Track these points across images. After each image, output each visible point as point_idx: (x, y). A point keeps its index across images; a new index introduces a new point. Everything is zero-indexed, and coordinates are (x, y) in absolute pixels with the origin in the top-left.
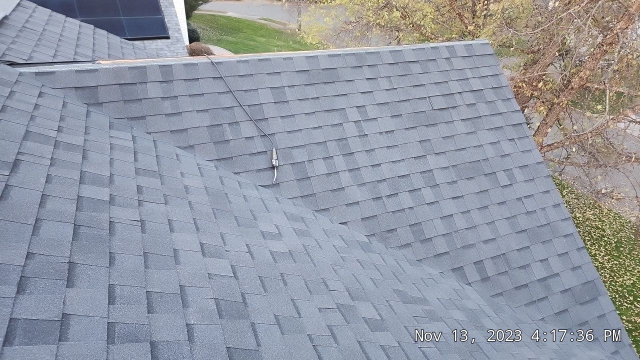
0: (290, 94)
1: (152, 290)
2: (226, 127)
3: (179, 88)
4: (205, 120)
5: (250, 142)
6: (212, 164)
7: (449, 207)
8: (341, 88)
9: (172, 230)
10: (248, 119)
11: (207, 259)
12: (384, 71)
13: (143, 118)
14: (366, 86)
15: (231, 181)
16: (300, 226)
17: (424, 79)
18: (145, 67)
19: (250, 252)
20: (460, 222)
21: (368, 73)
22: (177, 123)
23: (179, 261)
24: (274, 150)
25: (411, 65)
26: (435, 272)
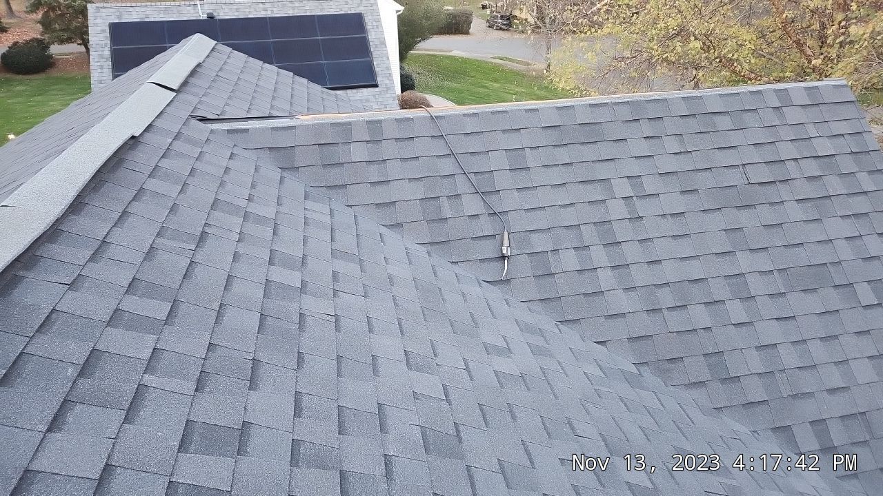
0: (531, 159)
1: (344, 405)
2: (444, 201)
3: (389, 150)
4: (418, 191)
5: (474, 221)
6: (424, 249)
7: (771, 332)
8: (605, 151)
9: (371, 330)
10: (474, 191)
11: (412, 373)
12: (670, 126)
13: (344, 186)
14: (644, 148)
15: (447, 272)
16: (538, 341)
17: (735, 139)
18: (349, 124)
19: (467, 369)
20: (789, 357)
21: (647, 129)
22: (382, 195)
23: (378, 372)
24: (506, 233)
25: (717, 119)
26: (743, 429)
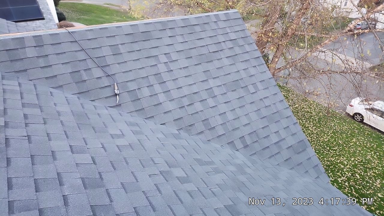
0: (122, 49)
1: (38, 178)
2: (82, 72)
3: (49, 50)
4: (69, 69)
5: (99, 80)
6: (76, 96)
7: (223, 108)
8: (154, 43)
9: (50, 140)
10: (97, 66)
11: (74, 155)
12: (179, 31)
13: (25, 70)
14: (169, 41)
15: (89, 105)
16: (137, 129)
17: (203, 35)
18: (23, 38)
19: (103, 147)
20: (230, 116)
21: (169, 33)
22: (49, 73)
23: (56, 158)
24: (115, 84)
25: (195, 27)
26: (218, 146)
